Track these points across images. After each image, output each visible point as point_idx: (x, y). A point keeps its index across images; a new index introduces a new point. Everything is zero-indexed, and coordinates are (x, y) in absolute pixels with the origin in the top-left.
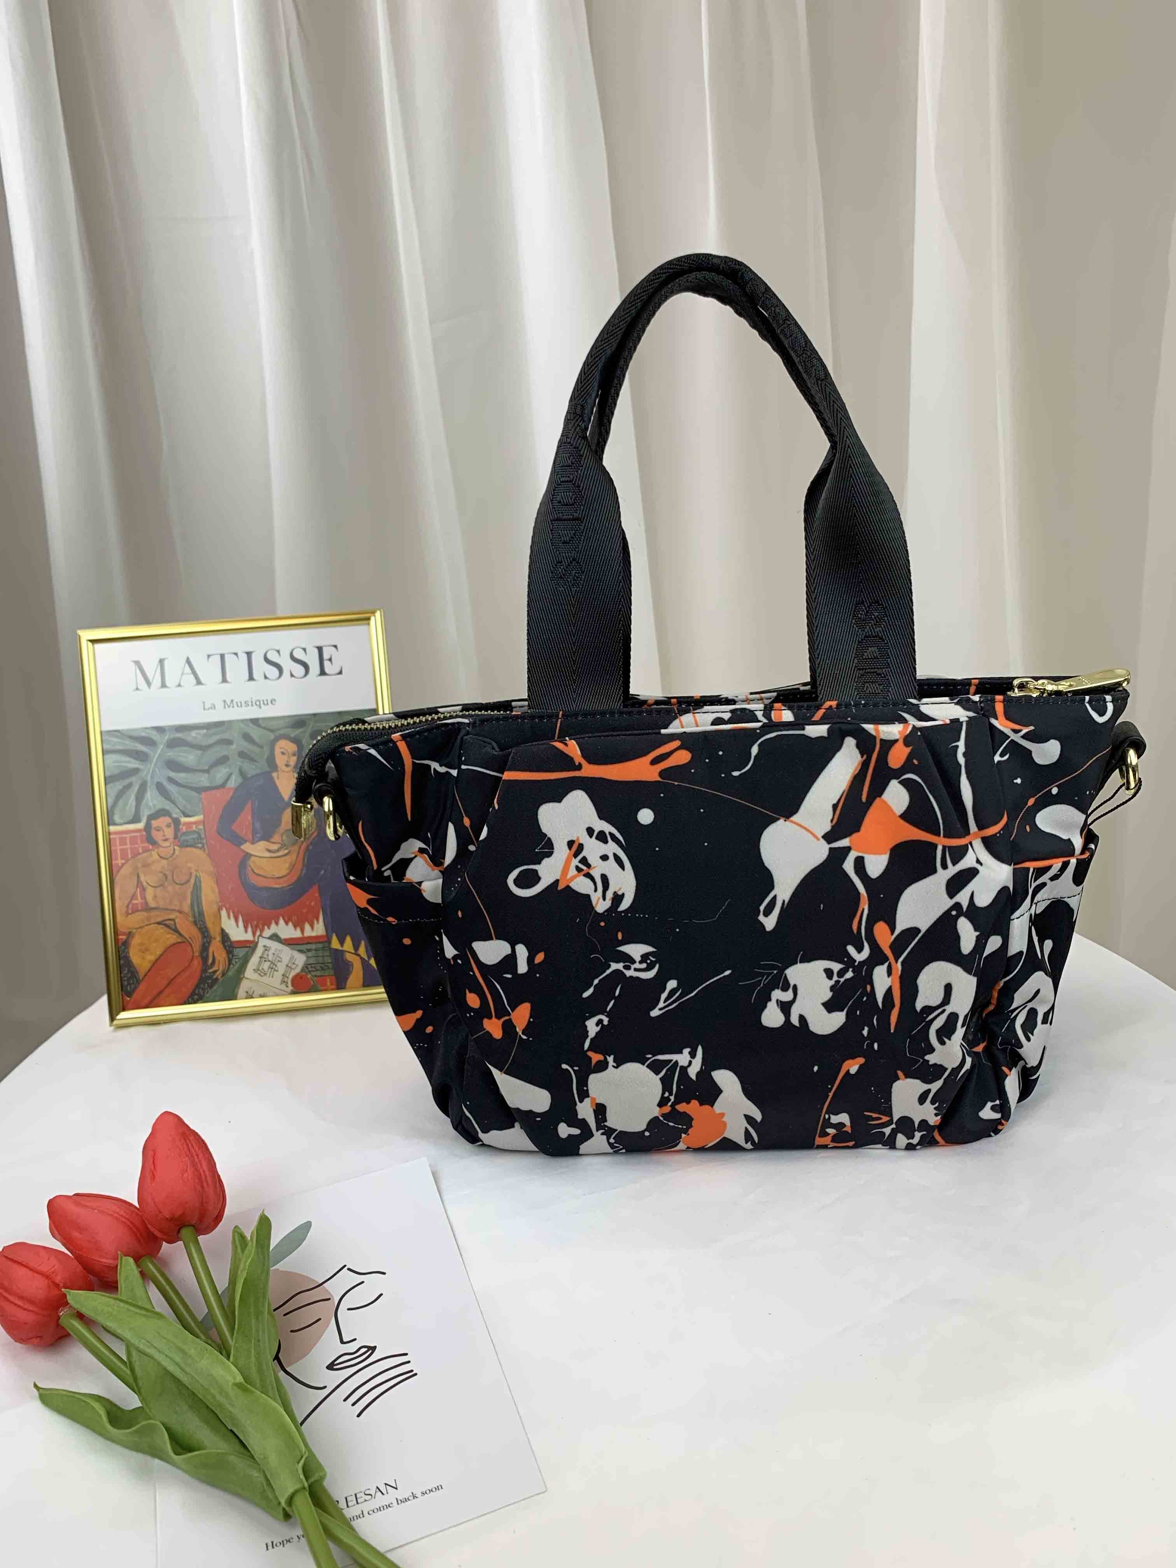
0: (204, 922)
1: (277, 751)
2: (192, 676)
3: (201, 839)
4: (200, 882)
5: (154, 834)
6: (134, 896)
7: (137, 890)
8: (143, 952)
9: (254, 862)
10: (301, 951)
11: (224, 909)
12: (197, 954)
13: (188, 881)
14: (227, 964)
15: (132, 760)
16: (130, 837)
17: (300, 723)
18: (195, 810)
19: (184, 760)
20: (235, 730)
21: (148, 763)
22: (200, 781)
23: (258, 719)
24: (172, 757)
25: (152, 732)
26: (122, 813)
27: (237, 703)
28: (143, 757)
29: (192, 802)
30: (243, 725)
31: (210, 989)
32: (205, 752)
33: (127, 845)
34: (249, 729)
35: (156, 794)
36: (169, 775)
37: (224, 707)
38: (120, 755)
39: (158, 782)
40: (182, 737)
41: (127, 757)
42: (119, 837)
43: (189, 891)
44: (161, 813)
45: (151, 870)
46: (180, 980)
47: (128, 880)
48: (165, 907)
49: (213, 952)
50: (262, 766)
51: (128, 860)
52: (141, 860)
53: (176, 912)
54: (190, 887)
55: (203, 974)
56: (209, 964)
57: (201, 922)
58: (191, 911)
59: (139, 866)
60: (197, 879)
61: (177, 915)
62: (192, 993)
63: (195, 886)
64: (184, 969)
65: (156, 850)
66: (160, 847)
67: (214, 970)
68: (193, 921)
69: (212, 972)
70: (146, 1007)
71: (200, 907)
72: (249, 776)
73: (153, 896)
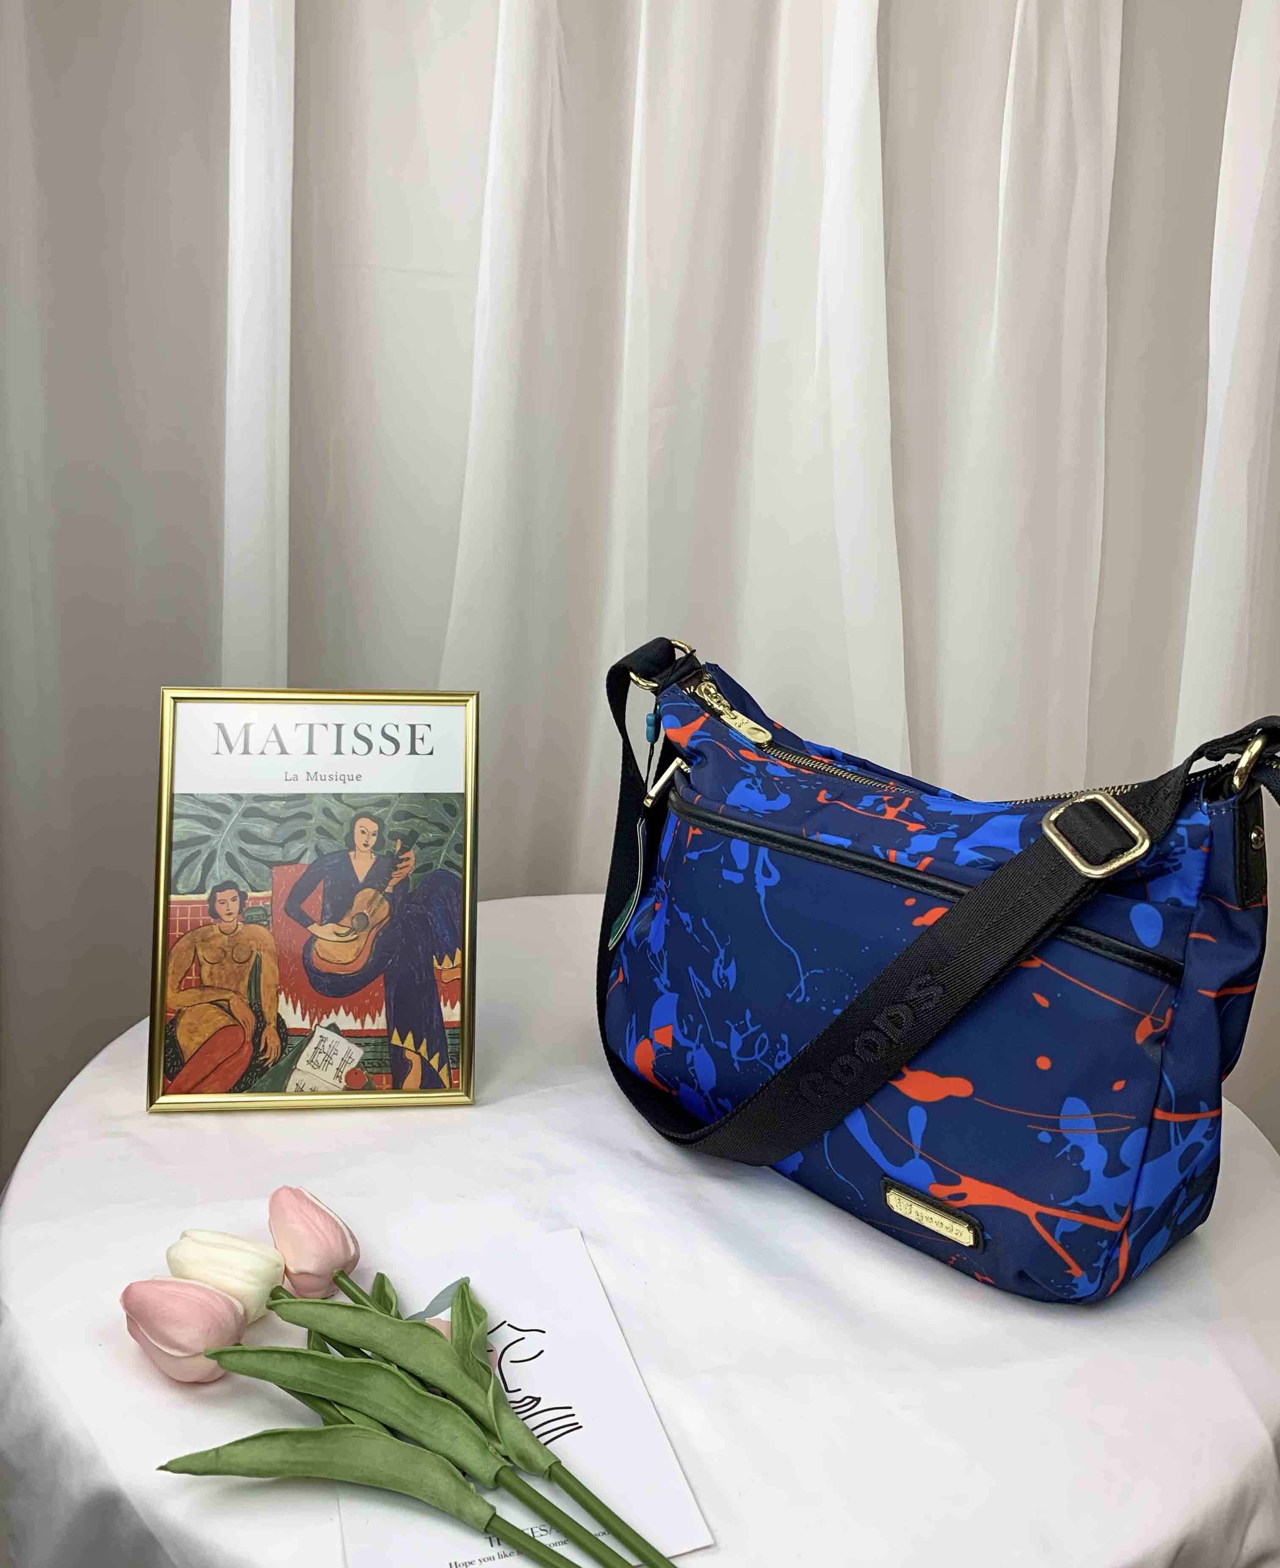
0: (260, 1006)
1: (357, 830)
2: (277, 744)
3: (268, 916)
4: (261, 962)
5: (218, 905)
6: (188, 972)
7: (192, 965)
8: (191, 1032)
9: (320, 946)
10: (359, 1045)
11: (283, 993)
12: (248, 1039)
13: (248, 961)
14: (279, 1052)
15: (205, 827)
16: (191, 908)
17: (384, 801)
18: (263, 886)
19: (259, 831)
20: (315, 804)
21: (220, 832)
22: (272, 855)
23: (342, 794)
24: (246, 827)
25: (227, 799)
26: (186, 882)
27: (321, 776)
28: (216, 825)
29: (262, 876)
30: (324, 799)
31: (259, 1078)
32: (281, 825)
33: (187, 916)
34: (330, 803)
35: (225, 864)
36: (241, 846)
37: (307, 779)
38: (191, 820)
39: (228, 852)
40: (260, 807)
41: (198, 823)
42: (179, 907)
43: (248, 971)
44: (228, 885)
45: (211, 945)
46: (227, 1066)
47: (184, 953)
48: (220, 986)
49: (266, 1039)
50: (340, 844)
51: (186, 933)
52: (200, 934)
53: (231, 992)
54: (250, 966)
55: (252, 1061)
56: (260, 1052)
57: (257, 1005)
58: (248, 992)
59: (198, 940)
60: (257, 958)
61: (231, 995)
62: (239, 1081)
63: (255, 965)
64: (232, 1055)
65: (218, 924)
66: (222, 922)
67: (265, 1059)
68: (249, 1003)
69: (262, 1060)
70: (187, 1093)
71: (257, 988)
72: (325, 853)
73: (209, 973)
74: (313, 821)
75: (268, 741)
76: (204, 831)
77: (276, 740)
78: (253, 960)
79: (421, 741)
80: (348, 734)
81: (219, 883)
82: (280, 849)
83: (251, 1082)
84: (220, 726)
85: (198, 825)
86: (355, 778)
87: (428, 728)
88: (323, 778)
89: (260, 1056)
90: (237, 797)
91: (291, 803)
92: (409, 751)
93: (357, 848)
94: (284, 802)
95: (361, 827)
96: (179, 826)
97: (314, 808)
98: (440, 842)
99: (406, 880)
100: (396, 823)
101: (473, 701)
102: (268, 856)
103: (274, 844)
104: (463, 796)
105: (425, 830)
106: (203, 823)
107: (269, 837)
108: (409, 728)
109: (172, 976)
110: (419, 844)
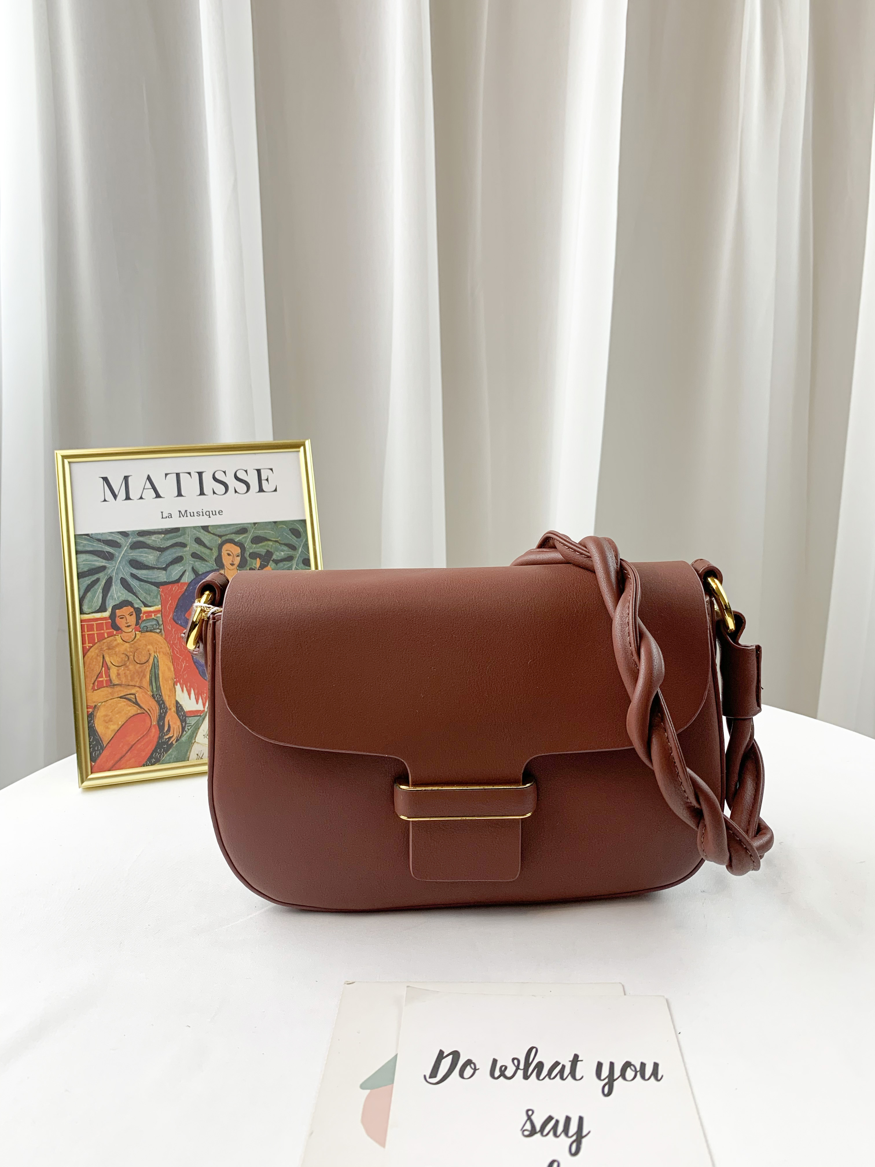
0: (161, 696)
1: (224, 553)
2: (152, 490)
3: (159, 625)
4: (158, 662)
5: (118, 620)
6: (99, 675)
7: (102, 668)
8: (107, 723)
11: (178, 684)
12: (154, 723)
14: (181, 730)
15: (100, 559)
16: (96, 624)
17: (243, 530)
18: (154, 601)
19: (145, 559)
20: (188, 535)
21: (114, 562)
22: (158, 577)
23: (208, 526)
24: (134, 556)
25: (117, 536)
26: (90, 604)
27: (190, 513)
28: (109, 557)
29: (152, 594)
30: (195, 531)
31: (166, 753)
32: (163, 553)
33: (94, 631)
34: (200, 534)
35: (120, 587)
36: (131, 572)
37: (179, 516)
38: (89, 554)
39: (122, 578)
40: (143, 541)
41: (95, 556)
42: (86, 624)
43: (148, 670)
44: (126, 603)
45: (115, 652)
46: (139, 746)
47: (95, 660)
48: (127, 683)
49: (169, 721)
50: (212, 564)
51: (94, 644)
52: (106, 643)
53: (136, 687)
54: (149, 666)
55: (159, 740)
56: (165, 731)
57: (158, 695)
58: (150, 686)
59: (104, 649)
60: (155, 659)
61: (137, 690)
62: (150, 756)
63: (153, 665)
64: (143, 736)
65: (120, 635)
66: (123, 633)
67: (170, 737)
68: (152, 695)
69: (167, 739)
70: (109, 770)
71: (157, 684)
72: (200, 573)
73: (117, 674)
74: (187, 549)
75: (144, 489)
76: (99, 562)
77: (151, 487)
78: (151, 661)
79: (266, 482)
80: (207, 479)
81: (118, 603)
82: (164, 572)
83: (160, 757)
84: (105, 479)
85: (96, 558)
86: (217, 513)
87: (270, 471)
88: (192, 514)
89: (165, 735)
90: (124, 534)
91: (168, 536)
92: (258, 490)
93: (225, 567)
94: (163, 536)
95: (227, 550)
96: (79, 560)
97: (188, 539)
98: (290, 558)
101: (302, 448)
102: (155, 579)
103: (159, 569)
104: (304, 521)
105: (277, 550)
106: (99, 557)
107: (153, 563)
108: (256, 472)
109: (86, 679)
110: (273, 561)
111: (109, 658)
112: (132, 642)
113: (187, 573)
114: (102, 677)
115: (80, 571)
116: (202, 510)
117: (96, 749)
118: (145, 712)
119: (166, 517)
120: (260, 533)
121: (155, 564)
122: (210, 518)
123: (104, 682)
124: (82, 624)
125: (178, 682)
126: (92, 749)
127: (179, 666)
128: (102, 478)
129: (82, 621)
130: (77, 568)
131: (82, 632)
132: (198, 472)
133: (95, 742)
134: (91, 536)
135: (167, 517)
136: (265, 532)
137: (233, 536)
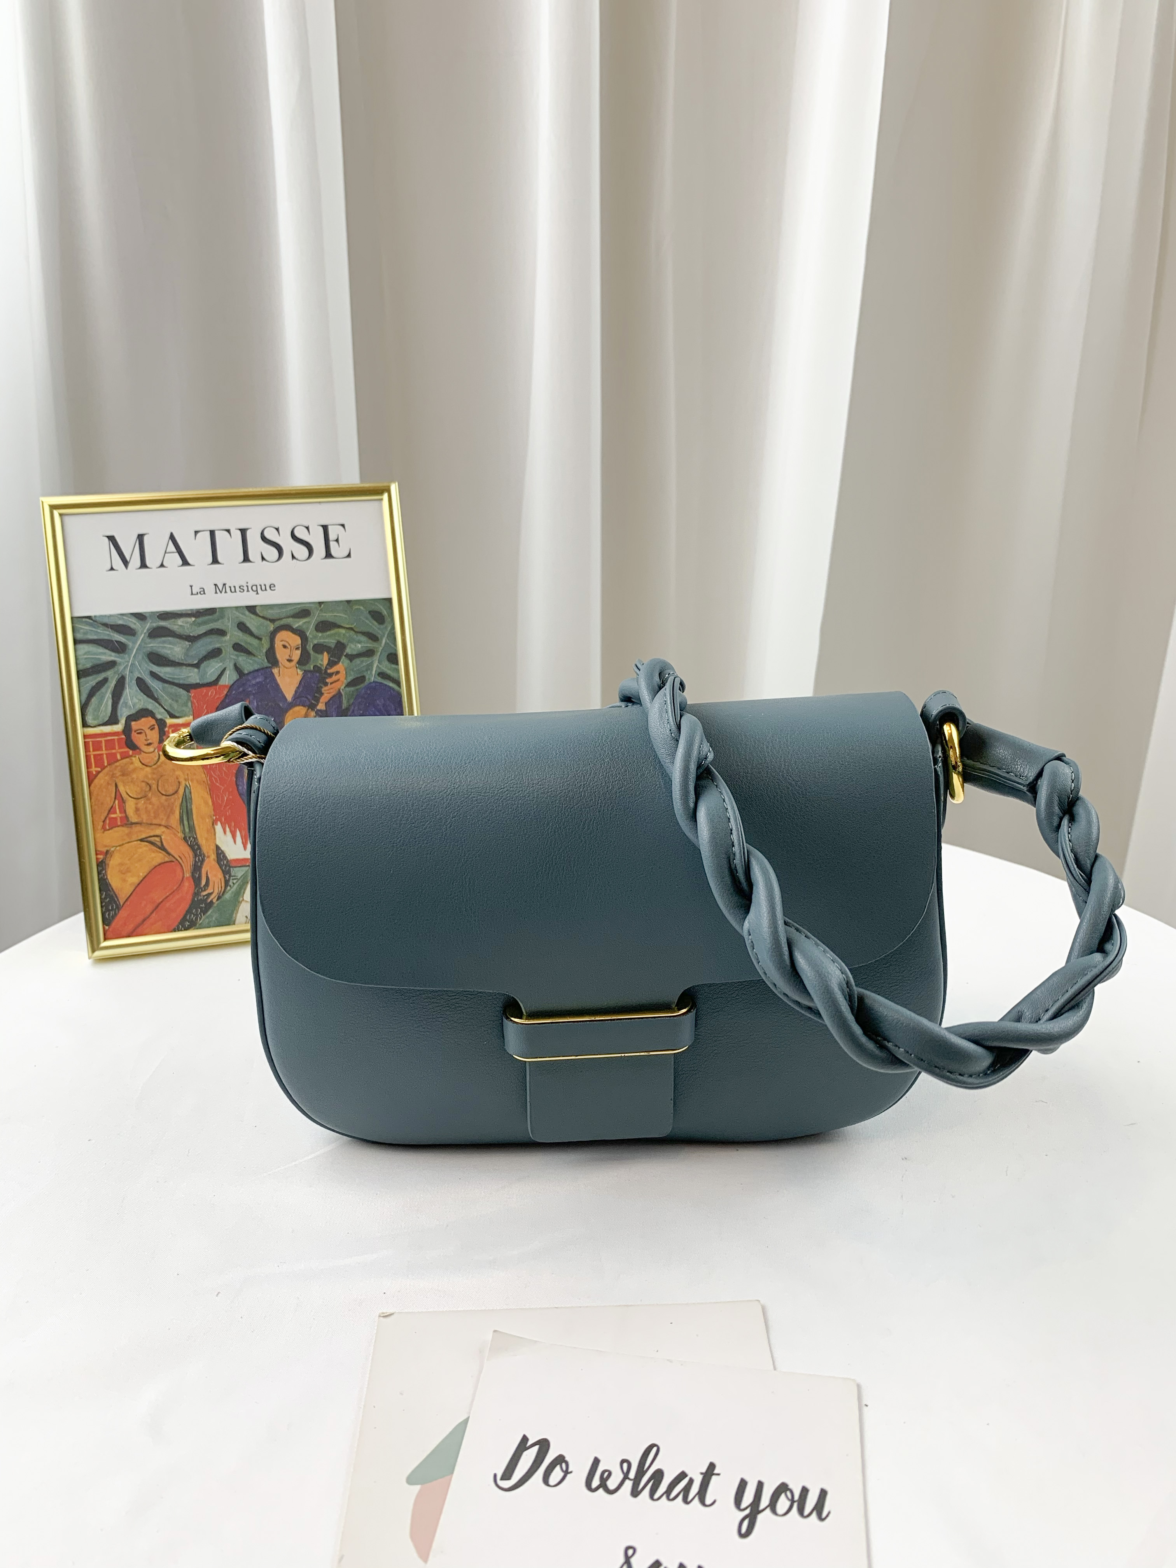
0: (195, 839)
1: (278, 644)
2: (177, 555)
4: (190, 793)
5: (135, 736)
6: (111, 810)
7: (114, 802)
8: (124, 874)
11: (219, 823)
12: (188, 875)
13: (176, 792)
14: (223, 885)
15: (107, 651)
16: (105, 741)
17: (303, 612)
18: (183, 711)
19: (169, 652)
20: (228, 619)
21: (127, 656)
22: (188, 677)
23: (256, 606)
24: (154, 648)
25: (130, 619)
26: (96, 713)
27: (230, 587)
28: (121, 648)
29: (180, 701)
30: (237, 613)
31: (204, 915)
32: (193, 643)
33: (102, 750)
34: (245, 617)
35: (137, 691)
36: (151, 669)
37: (215, 591)
38: (92, 645)
39: (138, 677)
40: (167, 626)
41: (101, 647)
42: (92, 741)
43: (178, 803)
44: (145, 713)
45: (133, 779)
46: (168, 905)
47: (104, 790)
48: (149, 822)
49: (207, 872)
50: (260, 661)
51: (103, 768)
52: (119, 768)
53: (162, 827)
54: (179, 798)
55: (195, 897)
56: (202, 886)
57: (192, 838)
58: (180, 824)
59: (117, 775)
60: (186, 789)
61: (163, 830)
62: (183, 919)
63: (184, 796)
64: (173, 892)
65: (137, 756)
66: (142, 753)
67: (208, 894)
68: (184, 838)
69: (206, 895)
70: (129, 936)
71: (190, 821)
72: (246, 672)
73: (135, 809)
74: (227, 638)
75: (165, 552)
76: (107, 656)
77: (175, 550)
78: (181, 791)
79: (335, 543)
80: (253, 538)
81: (133, 711)
82: (196, 670)
83: (196, 919)
84: (112, 539)
85: (101, 650)
86: (268, 588)
87: (341, 528)
88: (233, 589)
89: (202, 891)
90: (140, 617)
91: (200, 620)
92: (324, 554)
93: (280, 665)
94: (193, 619)
95: (282, 641)
96: (80, 653)
97: (228, 624)
98: (369, 653)
99: (339, 694)
100: (320, 635)
101: (386, 496)
102: (184, 679)
103: (187, 665)
104: (390, 600)
105: (351, 640)
106: (106, 648)
107: (181, 658)
108: (321, 529)
109: (94, 816)
110: (347, 656)
111: (124, 786)
112: (154, 767)
113: (227, 672)
114: (115, 813)
115: (81, 667)
116: (247, 583)
117: (110, 908)
118: (174, 860)
119: (197, 593)
120: (328, 616)
121: (183, 658)
122: (257, 595)
123: (119, 820)
124: (87, 740)
125: (218, 821)
126: (104, 908)
127: (219, 799)
128: (108, 537)
129: (85, 736)
130: (77, 664)
131: (86, 752)
132: (240, 530)
133: (108, 899)
134: (94, 619)
135: (199, 593)
136: (335, 616)
137: (290, 621)
